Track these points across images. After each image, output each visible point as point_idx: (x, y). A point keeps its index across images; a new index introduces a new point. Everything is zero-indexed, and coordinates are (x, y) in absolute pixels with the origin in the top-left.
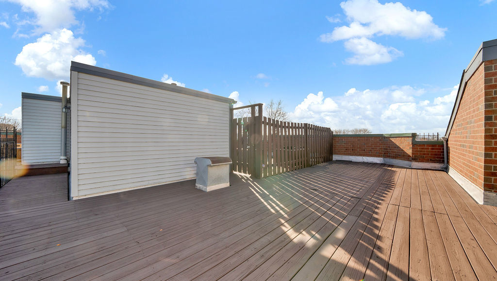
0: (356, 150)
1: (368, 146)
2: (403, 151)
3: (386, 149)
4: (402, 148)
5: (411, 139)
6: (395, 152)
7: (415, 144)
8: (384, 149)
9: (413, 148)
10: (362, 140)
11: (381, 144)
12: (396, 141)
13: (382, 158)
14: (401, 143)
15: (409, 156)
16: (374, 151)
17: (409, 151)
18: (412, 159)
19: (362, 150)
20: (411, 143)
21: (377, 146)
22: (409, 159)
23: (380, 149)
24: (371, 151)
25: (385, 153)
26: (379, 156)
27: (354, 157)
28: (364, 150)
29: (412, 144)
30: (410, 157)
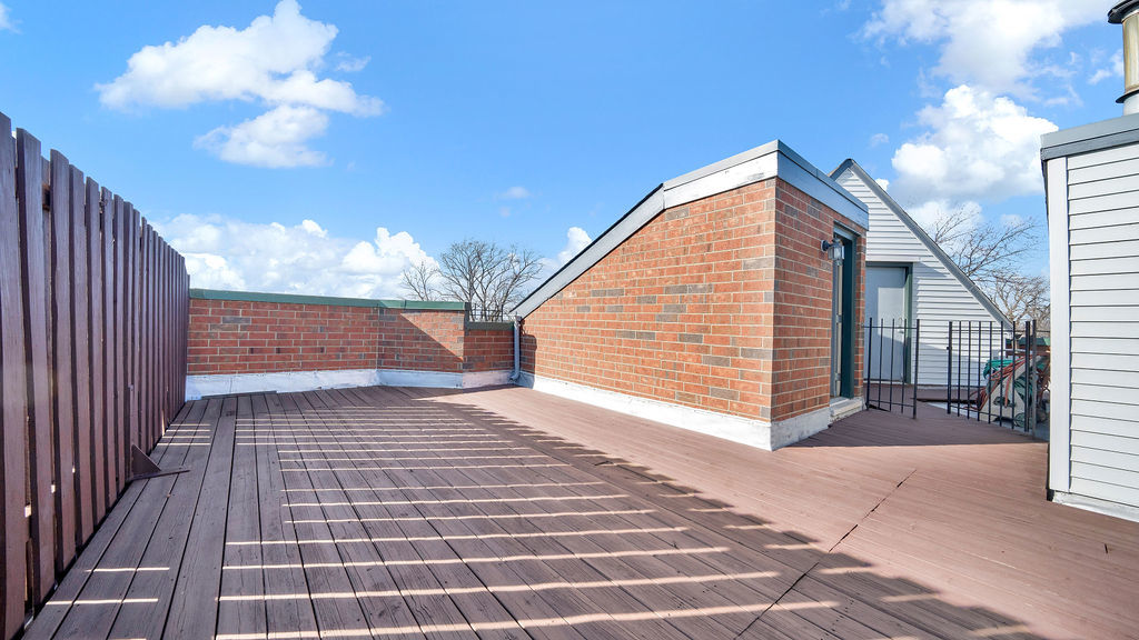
0: (293, 351)
1: (335, 336)
2: (440, 346)
3: (388, 343)
4: (436, 337)
5: (461, 316)
6: (417, 351)
7: (470, 330)
8: (380, 343)
9: (466, 340)
10: (316, 316)
11: (371, 330)
12: (422, 323)
13: (374, 371)
14: (435, 326)
15: (457, 359)
16: (352, 350)
17: (456, 347)
18: (465, 366)
19: (315, 350)
20: (461, 326)
21: (360, 337)
22: (455, 366)
23: (373, 343)
24: (343, 350)
25: (382, 356)
26: (365, 366)
27: (283, 374)
28: (322, 350)
29: (465, 328)
30: (459, 360)
